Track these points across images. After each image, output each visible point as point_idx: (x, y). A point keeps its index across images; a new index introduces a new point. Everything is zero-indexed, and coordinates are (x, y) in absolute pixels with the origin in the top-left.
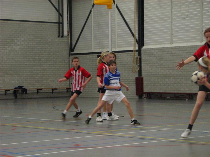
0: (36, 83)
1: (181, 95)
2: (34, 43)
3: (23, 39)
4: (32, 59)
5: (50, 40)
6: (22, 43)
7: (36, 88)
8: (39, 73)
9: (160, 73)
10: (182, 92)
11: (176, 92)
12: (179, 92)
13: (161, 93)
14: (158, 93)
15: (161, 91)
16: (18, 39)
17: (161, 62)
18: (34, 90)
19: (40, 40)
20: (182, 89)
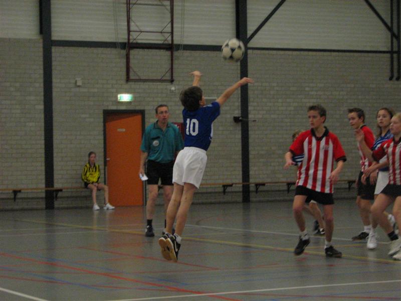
0: (346, 170)
2: (341, 93)
3: (322, 85)
4: (338, 124)
5: (374, 86)
6: (319, 93)
7: (346, 178)
8: (353, 151)
16: (311, 85)
18: (343, 182)
19: (354, 87)
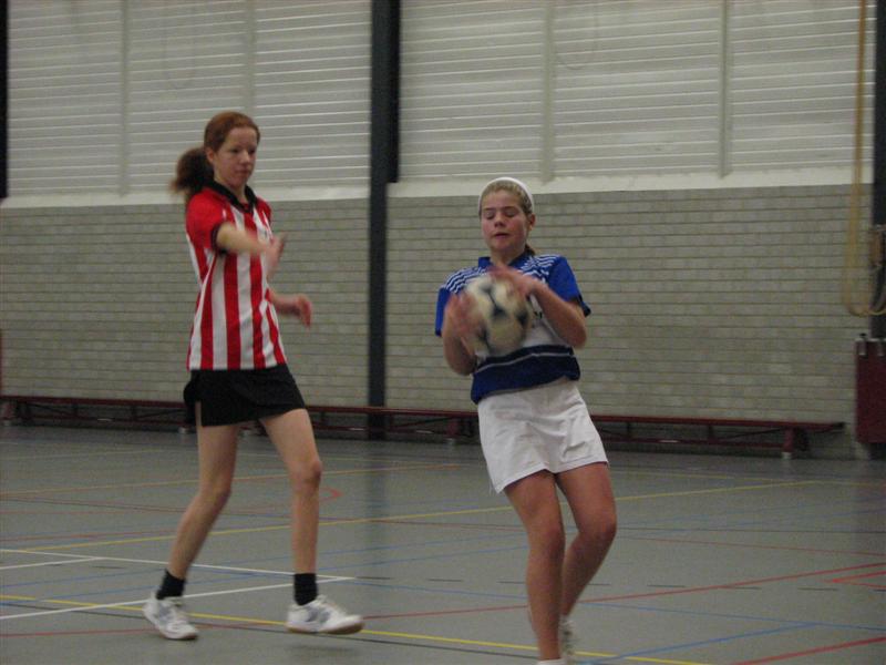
1: (162, 408)
9: (72, 317)
10: (163, 398)
11: (138, 396)
12: (153, 397)
13: (74, 402)
14: (64, 400)
15: (75, 394)
17: (81, 268)
20: (162, 387)
